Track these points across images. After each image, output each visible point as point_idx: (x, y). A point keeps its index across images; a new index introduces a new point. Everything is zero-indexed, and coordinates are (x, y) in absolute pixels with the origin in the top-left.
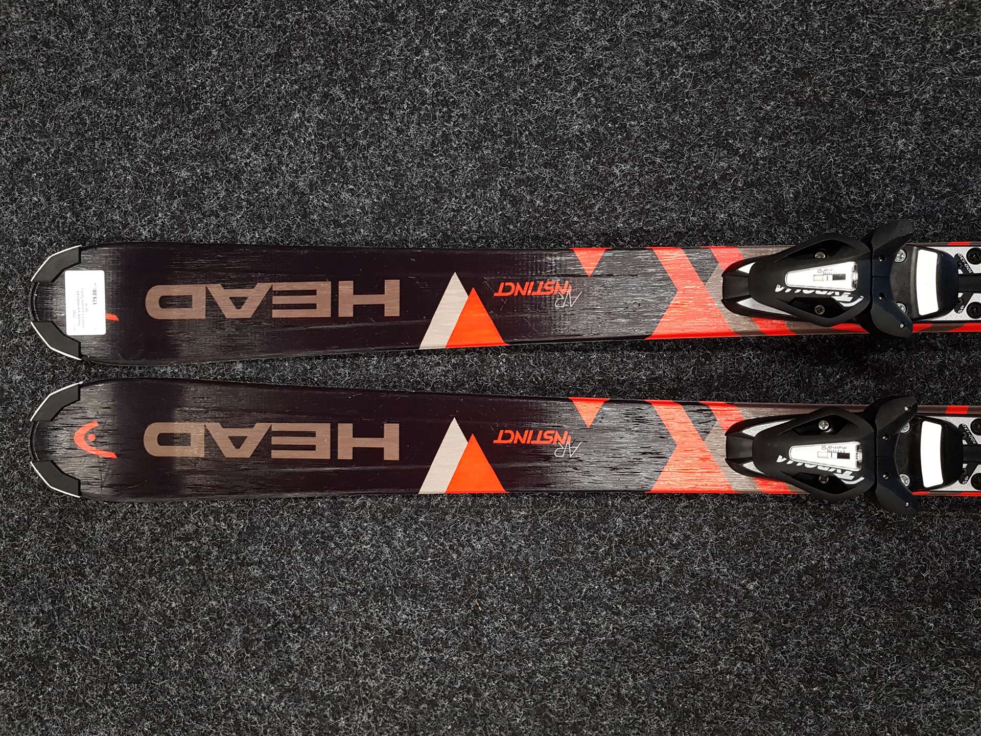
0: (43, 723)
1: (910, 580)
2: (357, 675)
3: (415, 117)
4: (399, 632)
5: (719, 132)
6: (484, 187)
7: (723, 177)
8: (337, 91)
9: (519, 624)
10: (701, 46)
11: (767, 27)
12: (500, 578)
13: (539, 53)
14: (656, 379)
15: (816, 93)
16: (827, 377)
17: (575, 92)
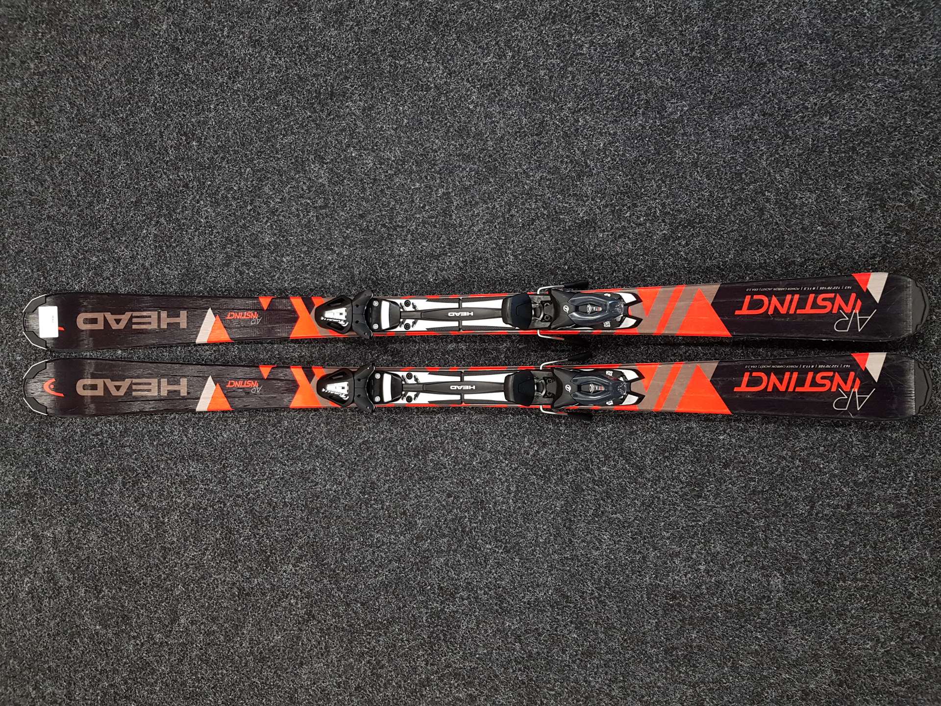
0: (32, 525)
1: (405, 446)
2: (173, 497)
3: (197, 233)
4: (191, 476)
5: (328, 243)
6: (228, 266)
7: (330, 264)
8: (162, 220)
9: (242, 471)
10: (320, 202)
11: (348, 194)
12: (235, 451)
13: (251, 204)
14: (302, 357)
15: (368, 226)
16: (372, 356)
17: (266, 223)
